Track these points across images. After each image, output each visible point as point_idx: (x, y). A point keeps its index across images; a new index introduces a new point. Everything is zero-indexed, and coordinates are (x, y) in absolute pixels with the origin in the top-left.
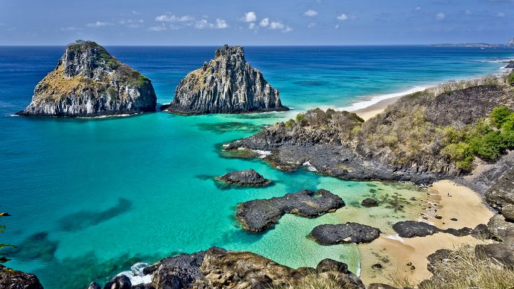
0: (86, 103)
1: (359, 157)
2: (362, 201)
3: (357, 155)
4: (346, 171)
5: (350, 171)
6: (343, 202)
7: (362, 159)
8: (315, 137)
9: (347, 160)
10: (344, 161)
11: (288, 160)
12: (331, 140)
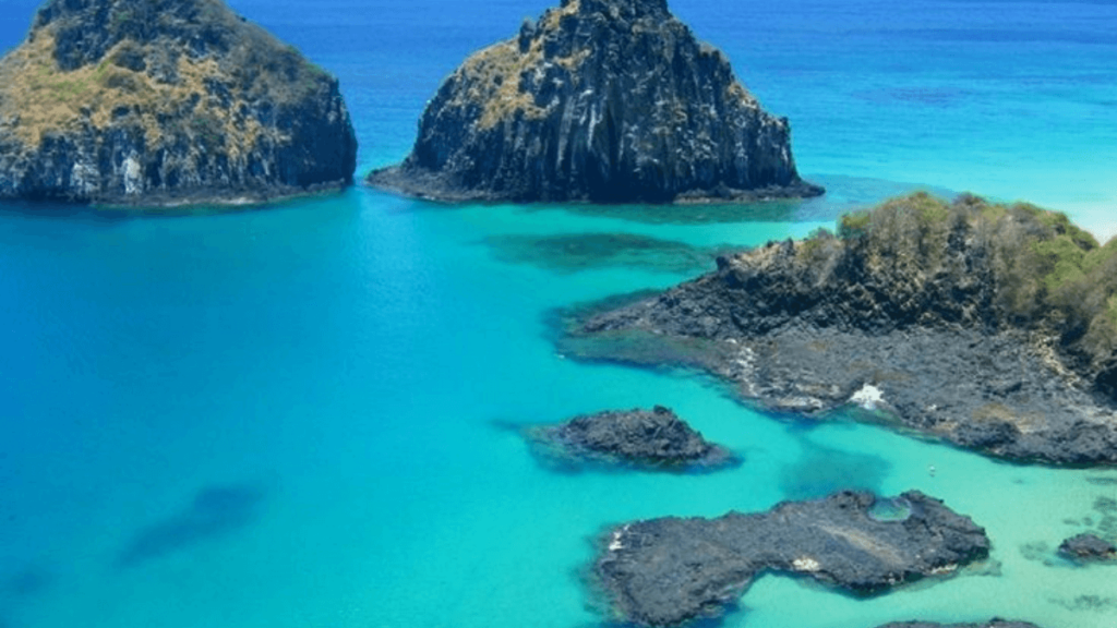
0: (120, 160)
1: (1065, 378)
2: (1061, 542)
3: (1061, 370)
4: (1009, 429)
5: (1024, 430)
6: (987, 541)
7: (1076, 385)
8: (908, 296)
9: (1017, 387)
10: (1008, 391)
11: (800, 380)
12: (967, 311)
